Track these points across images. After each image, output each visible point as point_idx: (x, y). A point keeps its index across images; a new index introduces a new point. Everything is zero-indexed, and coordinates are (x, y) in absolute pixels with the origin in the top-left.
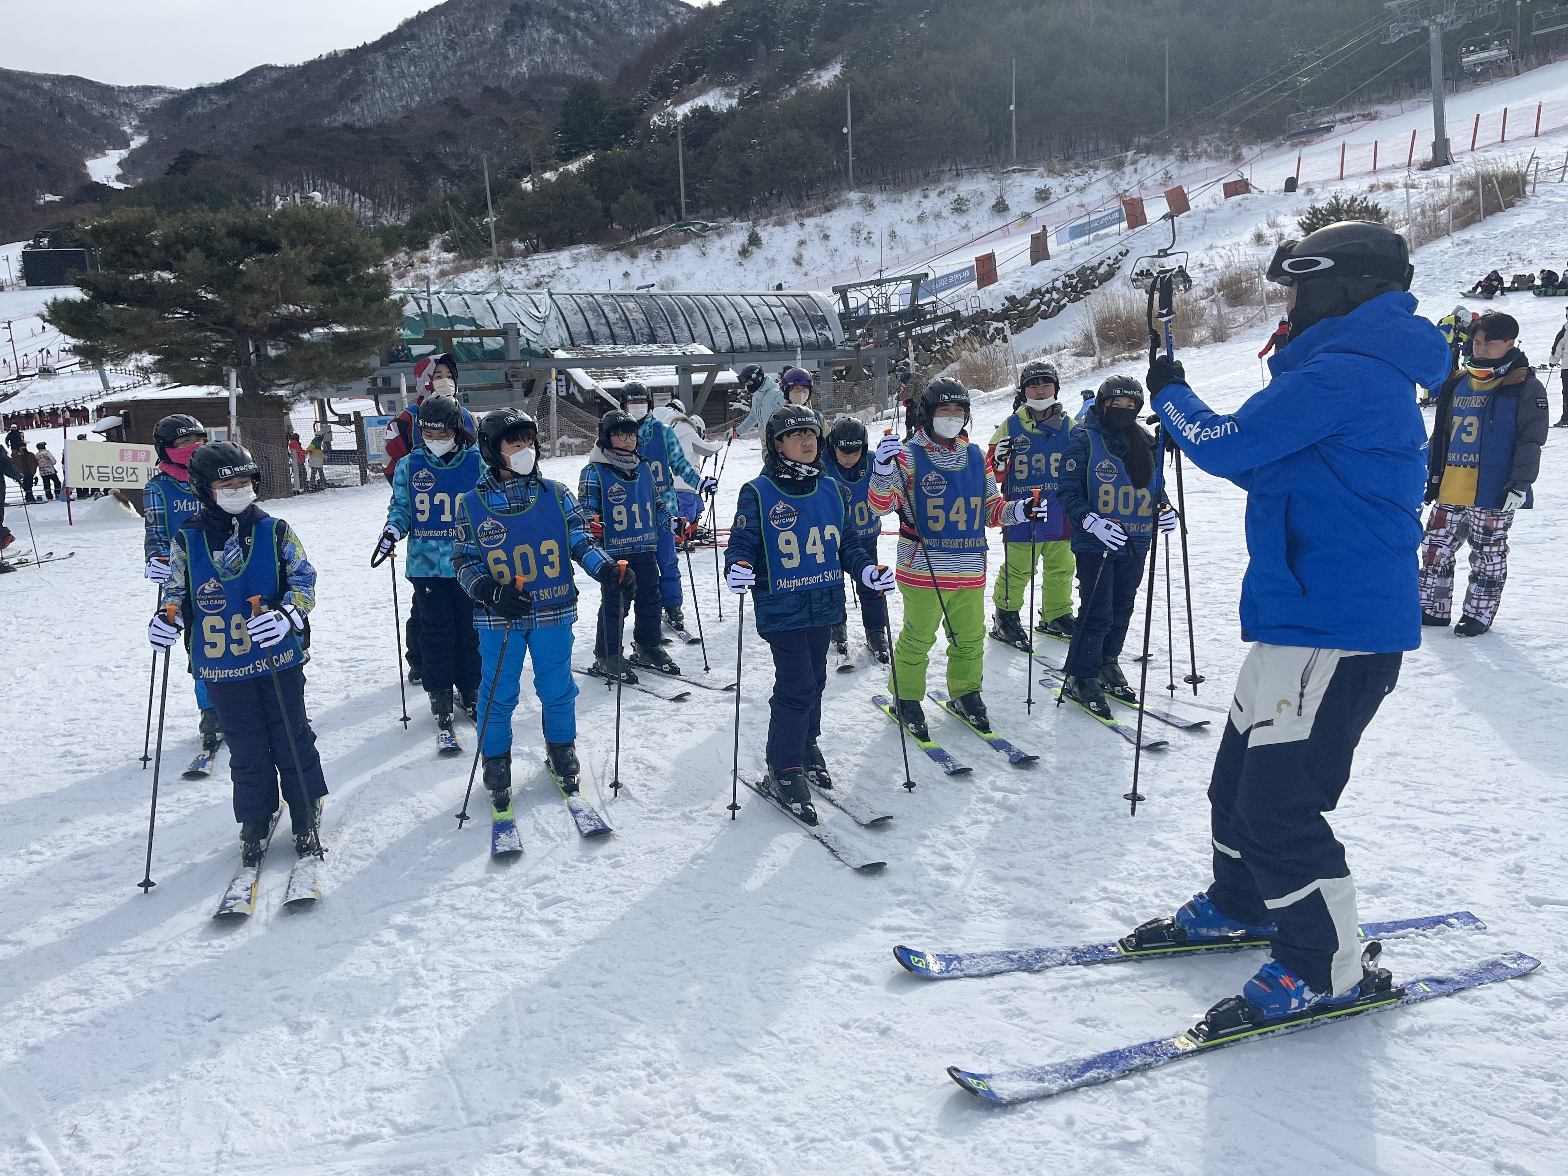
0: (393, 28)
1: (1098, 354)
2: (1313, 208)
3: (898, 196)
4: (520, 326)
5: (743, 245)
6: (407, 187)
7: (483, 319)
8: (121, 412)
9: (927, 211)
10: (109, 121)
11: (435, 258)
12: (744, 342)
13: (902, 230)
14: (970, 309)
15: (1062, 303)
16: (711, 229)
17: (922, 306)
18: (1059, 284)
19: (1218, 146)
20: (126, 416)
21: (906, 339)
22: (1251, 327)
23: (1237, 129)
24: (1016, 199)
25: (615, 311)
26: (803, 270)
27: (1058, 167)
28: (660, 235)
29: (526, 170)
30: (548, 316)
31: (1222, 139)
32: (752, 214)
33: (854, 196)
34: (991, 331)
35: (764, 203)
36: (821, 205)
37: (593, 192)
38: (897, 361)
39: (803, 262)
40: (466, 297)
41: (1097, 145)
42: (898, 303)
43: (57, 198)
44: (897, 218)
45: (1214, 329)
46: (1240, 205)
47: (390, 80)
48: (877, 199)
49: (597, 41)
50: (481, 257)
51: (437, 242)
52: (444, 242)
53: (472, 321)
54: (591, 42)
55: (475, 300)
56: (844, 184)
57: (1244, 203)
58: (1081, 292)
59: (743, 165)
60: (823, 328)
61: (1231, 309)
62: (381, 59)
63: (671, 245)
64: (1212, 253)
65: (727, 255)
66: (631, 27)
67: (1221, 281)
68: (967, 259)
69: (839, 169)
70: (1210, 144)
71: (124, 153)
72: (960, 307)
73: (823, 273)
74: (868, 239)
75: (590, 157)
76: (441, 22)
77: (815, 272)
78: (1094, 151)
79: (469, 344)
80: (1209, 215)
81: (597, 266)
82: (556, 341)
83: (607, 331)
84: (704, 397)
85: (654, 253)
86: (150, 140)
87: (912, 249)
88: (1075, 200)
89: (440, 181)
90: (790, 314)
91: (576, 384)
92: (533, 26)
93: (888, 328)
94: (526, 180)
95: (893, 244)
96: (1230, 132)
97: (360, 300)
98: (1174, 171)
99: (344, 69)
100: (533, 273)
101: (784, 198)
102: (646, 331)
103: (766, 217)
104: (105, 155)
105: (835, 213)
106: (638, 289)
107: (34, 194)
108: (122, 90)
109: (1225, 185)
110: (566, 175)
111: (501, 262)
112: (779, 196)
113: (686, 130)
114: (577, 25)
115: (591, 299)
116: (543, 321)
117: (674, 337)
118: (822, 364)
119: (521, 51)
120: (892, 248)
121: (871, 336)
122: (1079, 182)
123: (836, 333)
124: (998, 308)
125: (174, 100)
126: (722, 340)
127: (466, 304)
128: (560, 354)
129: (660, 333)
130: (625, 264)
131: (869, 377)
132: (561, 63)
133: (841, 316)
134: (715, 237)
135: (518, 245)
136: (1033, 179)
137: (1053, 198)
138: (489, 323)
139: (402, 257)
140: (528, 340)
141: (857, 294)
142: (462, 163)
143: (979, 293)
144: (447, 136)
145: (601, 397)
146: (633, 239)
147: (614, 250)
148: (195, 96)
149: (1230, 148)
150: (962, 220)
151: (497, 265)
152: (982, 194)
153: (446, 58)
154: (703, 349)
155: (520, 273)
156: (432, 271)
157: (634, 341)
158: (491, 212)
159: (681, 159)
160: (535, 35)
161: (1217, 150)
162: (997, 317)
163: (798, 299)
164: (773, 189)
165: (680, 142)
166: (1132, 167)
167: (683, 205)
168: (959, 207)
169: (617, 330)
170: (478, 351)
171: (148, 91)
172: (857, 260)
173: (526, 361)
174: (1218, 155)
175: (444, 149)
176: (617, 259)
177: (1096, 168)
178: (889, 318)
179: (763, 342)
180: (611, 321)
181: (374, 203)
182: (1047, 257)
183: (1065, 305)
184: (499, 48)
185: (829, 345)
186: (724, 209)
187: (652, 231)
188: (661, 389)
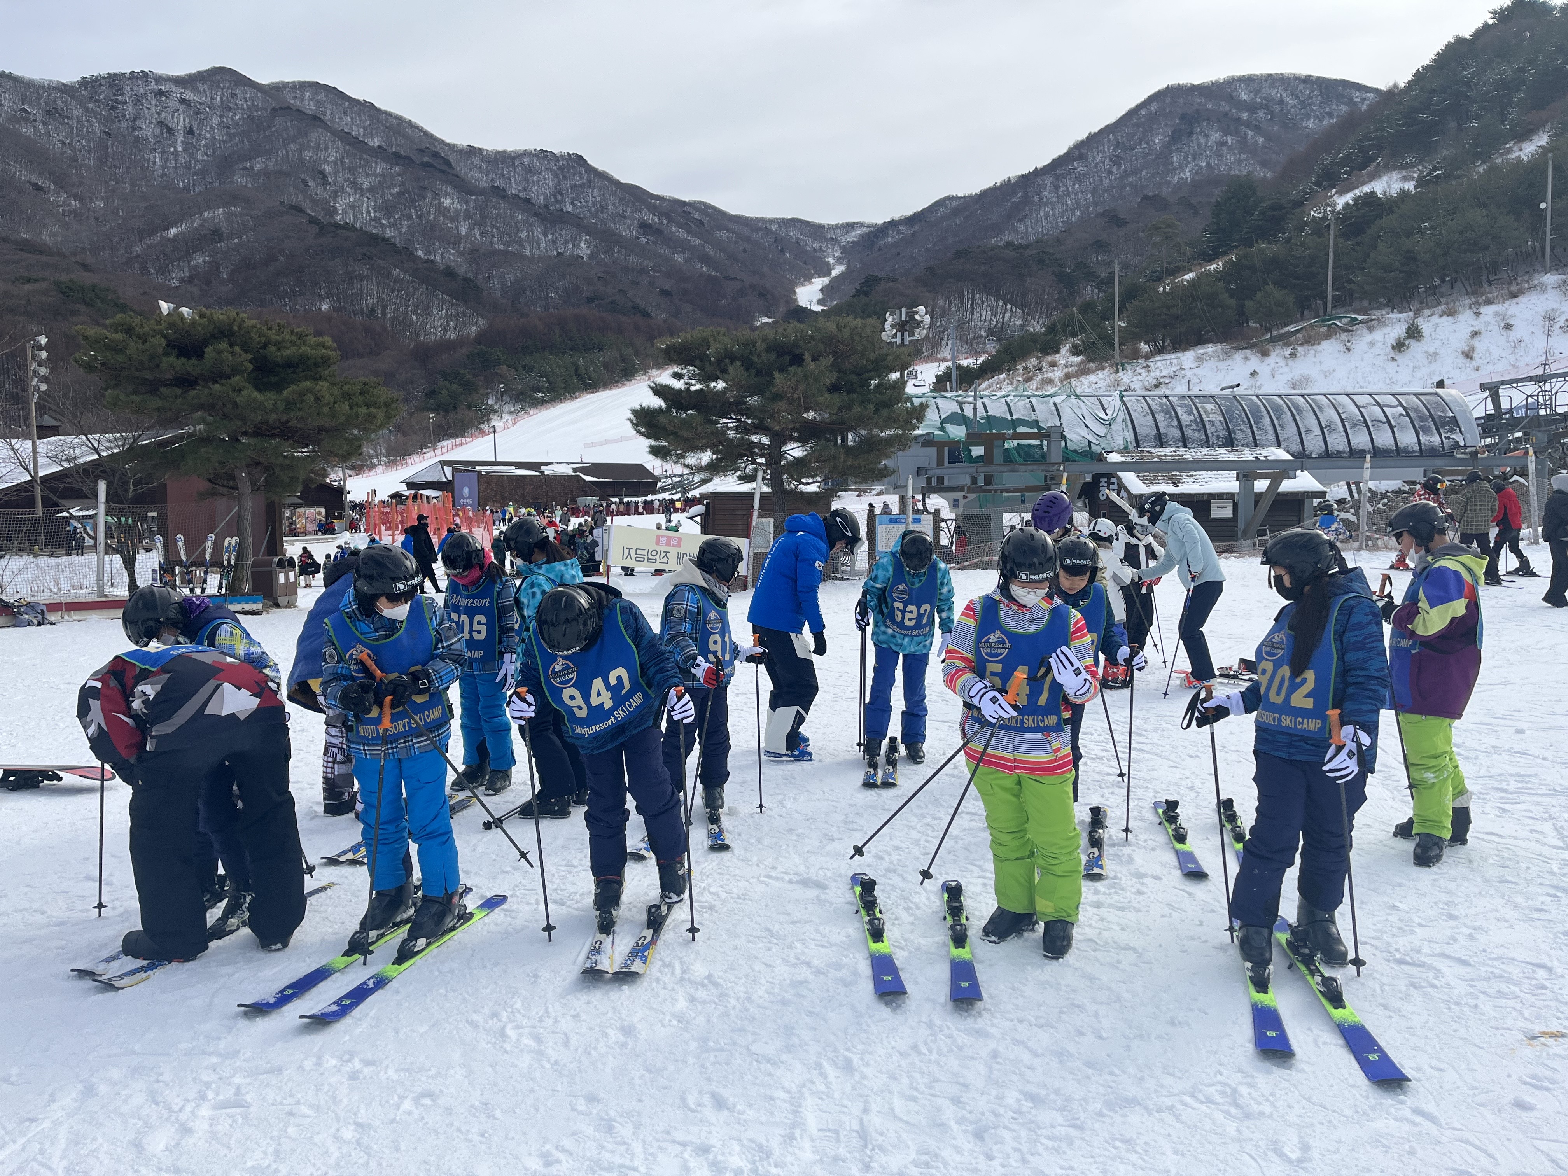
0: (1063, 151)
4: (1083, 428)
5: (1399, 339)
6: (1056, 297)
7: (1047, 421)
8: (708, 501)
10: (818, 254)
11: (1063, 362)
16: (1361, 322)
20: (707, 505)
26: (1475, 364)
28: (1298, 331)
29: (1168, 273)
30: (1115, 418)
32: (1415, 305)
33: (1550, 279)
35: (1433, 291)
36: (1505, 291)
37: (1228, 291)
39: (1475, 355)
40: (1033, 400)
43: (770, 320)
47: (1055, 199)
49: (1269, 138)
50: (1103, 359)
51: (1068, 346)
52: (1074, 346)
53: (1036, 423)
54: (1261, 139)
55: (1043, 403)
56: (1538, 266)
59: (1408, 252)
62: (1049, 180)
63: (1310, 341)
65: (1378, 349)
66: (1308, 119)
69: (1534, 250)
71: (826, 280)
73: (1496, 367)
74: (1564, 328)
75: (1232, 257)
76: (1109, 140)
77: (1485, 367)
79: (1030, 446)
81: (1222, 365)
82: (1116, 443)
83: (1177, 433)
85: (1289, 350)
86: (847, 268)
90: (1408, 415)
91: (1126, 488)
92: (1201, 132)
93: (1550, 431)
99: (1014, 193)
100: (1153, 374)
101: (1459, 285)
103: (1432, 307)
104: (811, 283)
105: (1523, 299)
107: (754, 317)
108: (831, 228)
110: (1205, 274)
111: (1123, 365)
112: (1453, 283)
113: (1344, 218)
114: (1248, 125)
115: (1165, 400)
116: (1109, 423)
119: (1186, 157)
121: (1527, 441)
123: (1471, 437)
125: (871, 232)
126: (1313, 444)
127: (1033, 407)
128: (1115, 457)
130: (1254, 362)
132: (1226, 165)
133: (1484, 417)
134: (1365, 331)
135: (1144, 347)
138: (1052, 425)
139: (1033, 362)
144: (1100, 245)
146: (1268, 336)
147: (1243, 349)
148: (887, 228)
151: (1119, 366)
153: (1110, 172)
154: (1281, 454)
155: (1140, 374)
156: (1057, 374)
157: (1203, 444)
158: (1117, 316)
159: (1331, 250)
160: (1203, 141)
164: (1446, 275)
165: (1333, 233)
167: (1329, 298)
169: (1189, 432)
170: (1036, 453)
171: (851, 226)
172: (1547, 352)
173: (1061, 464)
175: (1096, 258)
176: (1246, 358)
179: (1368, 447)
180: (1184, 423)
181: (1024, 312)
184: (1164, 156)
185: (1458, 451)
186: (1383, 300)
187: (1292, 328)
188: (1220, 496)
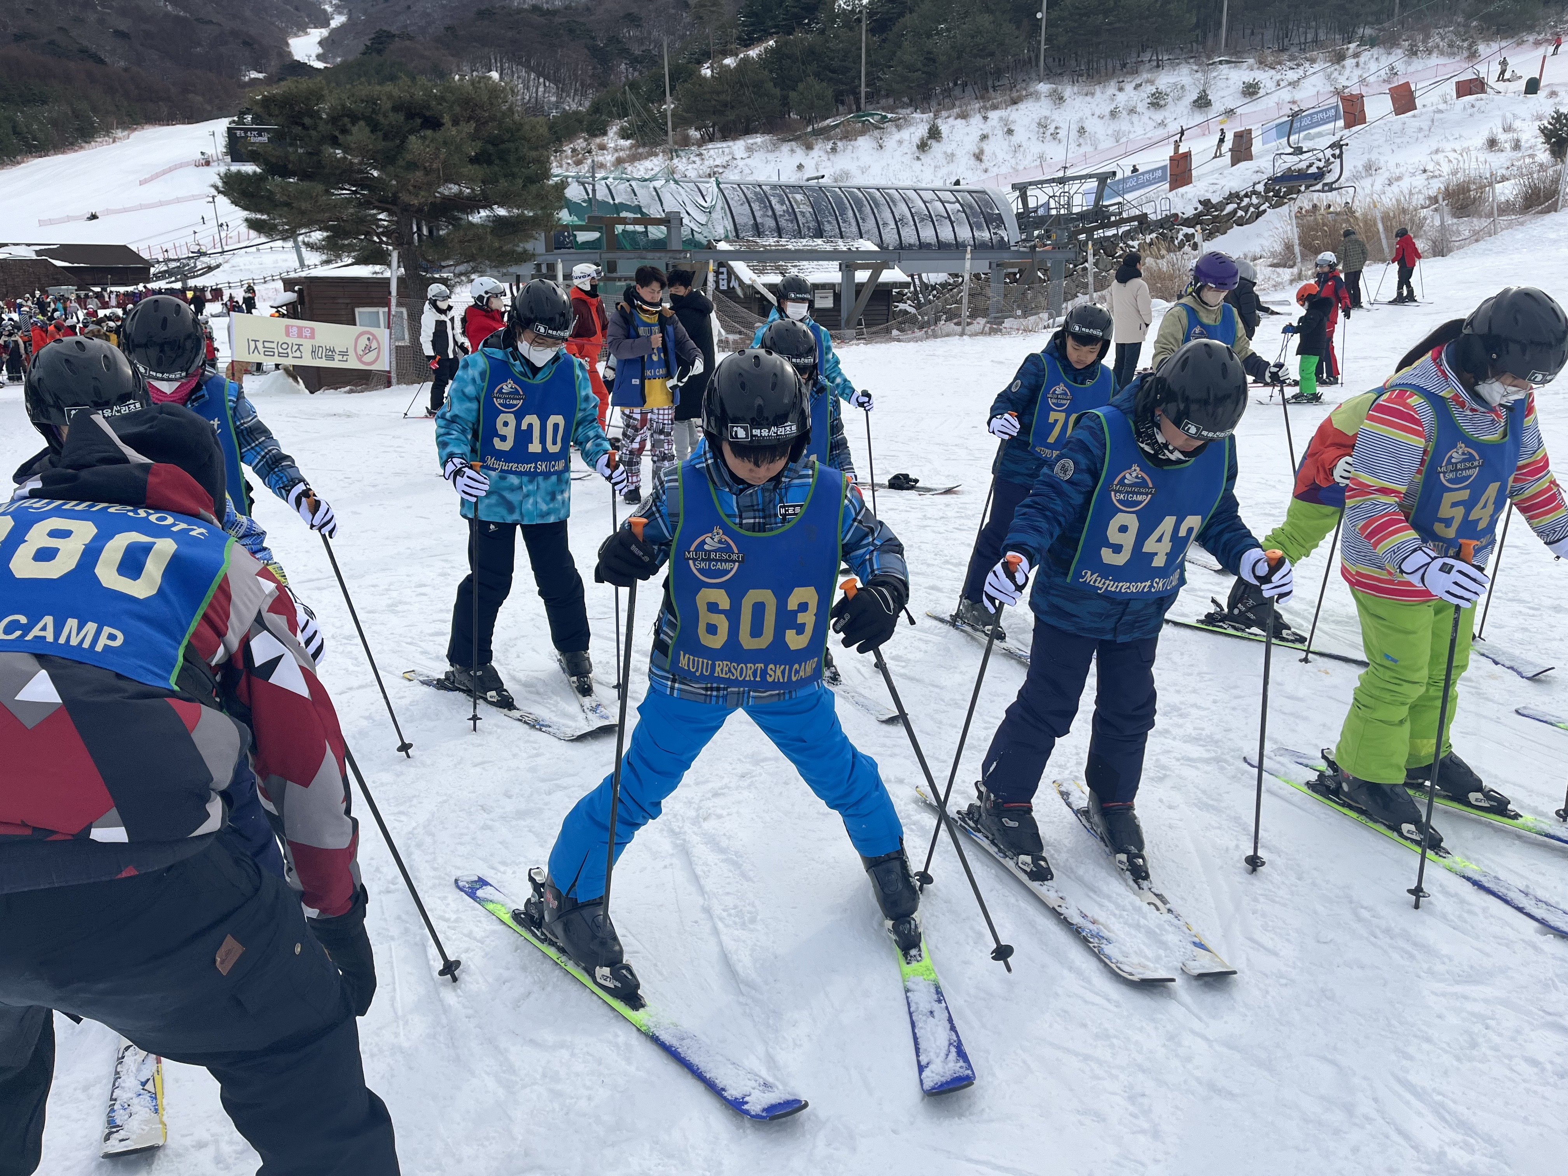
1: (1299, 265)
2: (1557, 112)
3: (1091, 89)
4: (684, 215)
5: (923, 139)
6: (590, 73)
7: (649, 206)
8: (296, 288)
9: (1121, 105)
11: (612, 145)
12: (913, 240)
13: (1094, 126)
14: (1159, 212)
15: (1262, 208)
16: (890, 120)
17: (1107, 206)
18: (1260, 188)
19: (1452, 41)
20: (300, 292)
21: (1086, 243)
22: (1477, 241)
23: (1474, 23)
24: (1221, 94)
25: (782, 203)
26: (984, 166)
27: (1270, 59)
28: (837, 126)
29: (705, 55)
30: (714, 206)
31: (1457, 33)
32: (934, 103)
33: (1043, 87)
34: (1180, 237)
35: (947, 93)
36: (1007, 98)
37: (772, 79)
38: (1075, 266)
39: (984, 158)
40: (633, 183)
41: (1317, 35)
42: (1081, 202)
44: (1088, 113)
45: (1434, 242)
46: (1473, 106)
48: (1068, 91)
50: (656, 144)
51: (615, 129)
52: (622, 129)
53: (638, 209)
55: (643, 187)
56: (1033, 75)
57: (1477, 104)
58: (1284, 197)
59: (929, 53)
60: (998, 227)
61: (1455, 220)
63: (848, 136)
64: (1440, 157)
65: (905, 148)
67: (1447, 189)
68: (1162, 156)
69: (1030, 58)
70: (1443, 39)
71: (324, 32)
72: (1148, 209)
73: (1004, 170)
74: (1054, 135)
75: (771, 43)
77: (995, 169)
78: (1313, 42)
79: (634, 232)
80: (1437, 116)
81: (771, 156)
82: (720, 232)
83: (772, 223)
84: (866, 295)
85: (830, 145)
86: (349, 19)
87: (1102, 146)
88: (1285, 94)
89: (623, 66)
90: (964, 211)
91: (737, 278)
93: (1067, 229)
94: (706, 65)
95: (1081, 140)
96: (1466, 26)
97: (520, 182)
98: (1400, 67)
100: (706, 163)
101: (969, 89)
102: (813, 224)
103: (949, 109)
104: (307, 34)
105: (1022, 106)
106: (808, 180)
107: (240, 70)
109: (1458, 83)
110: (746, 61)
111: (676, 151)
112: (965, 85)
113: (871, 15)
115: (758, 189)
116: (709, 211)
117: (841, 232)
118: (994, 266)
120: (1079, 145)
121: (1049, 238)
122: (1292, 75)
123: (1011, 233)
124: (1190, 212)
126: (890, 237)
127: (633, 190)
128: (723, 246)
129: (827, 227)
130: (800, 156)
131: (1045, 281)
133: (1019, 215)
134: (894, 129)
135: (694, 134)
136: (1241, 72)
137: (1262, 92)
138: (655, 212)
139: (580, 144)
140: (692, 230)
141: (1037, 192)
142: (644, 48)
143: (1171, 195)
144: (632, 19)
145: (759, 293)
146: (810, 129)
147: (790, 140)
149: (1466, 44)
150: (1158, 116)
151: (672, 153)
152: (1183, 87)
154: (867, 245)
155: (694, 162)
156: (608, 158)
157: (799, 234)
158: (668, 98)
159: (863, 45)
161: (1451, 45)
162: (1189, 222)
163: (974, 195)
164: (957, 79)
165: (864, 27)
166: (1354, 61)
167: (863, 95)
168: (1157, 102)
169: (783, 223)
170: (642, 240)
172: (1041, 157)
173: (686, 252)
174: (1452, 50)
175: (629, 33)
176: (792, 151)
177: (1313, 61)
178: (1070, 218)
179: (934, 241)
180: (778, 213)
181: (558, 88)
182: (1249, 157)
183: (1265, 211)
185: (1003, 245)
186: (905, 99)
187: (829, 122)
188: (823, 286)
